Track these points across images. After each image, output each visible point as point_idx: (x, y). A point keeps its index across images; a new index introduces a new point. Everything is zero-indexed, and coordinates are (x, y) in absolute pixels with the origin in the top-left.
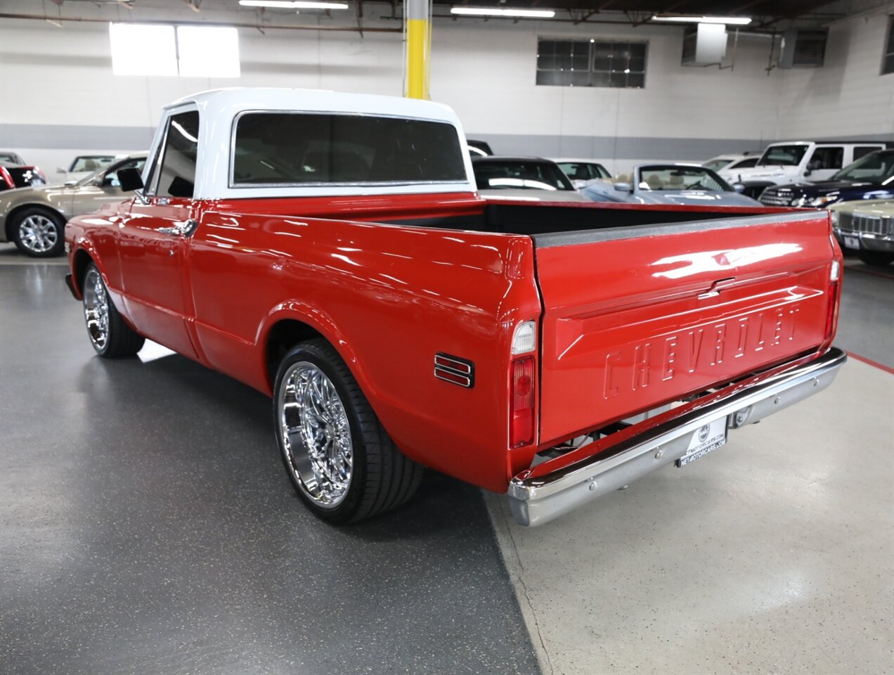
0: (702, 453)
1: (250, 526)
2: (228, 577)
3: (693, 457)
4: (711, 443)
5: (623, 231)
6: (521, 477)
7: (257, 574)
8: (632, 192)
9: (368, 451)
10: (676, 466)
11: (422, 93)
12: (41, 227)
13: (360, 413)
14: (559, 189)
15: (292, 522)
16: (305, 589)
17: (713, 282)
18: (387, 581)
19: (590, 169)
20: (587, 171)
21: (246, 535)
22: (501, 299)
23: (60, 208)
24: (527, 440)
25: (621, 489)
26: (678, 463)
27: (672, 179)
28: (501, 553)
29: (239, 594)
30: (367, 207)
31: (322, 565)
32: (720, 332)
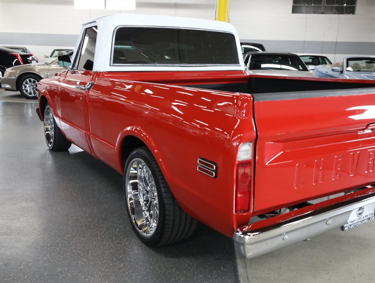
0: (359, 224)
1: (106, 243)
2: (90, 270)
3: (352, 226)
4: (365, 218)
5: (310, 94)
6: (241, 230)
7: (105, 270)
8: (342, 72)
9: (166, 209)
10: (341, 230)
11: (225, 18)
12: (33, 84)
13: (163, 187)
14: (300, 70)
15: (128, 243)
16: (128, 280)
17: (367, 124)
18: (172, 280)
19: (320, 59)
20: (317, 60)
21: (103, 248)
22: (233, 129)
23: (42, 75)
24: (246, 209)
25: (305, 240)
26: (342, 228)
27: (367, 66)
28: (238, 271)
29: (94, 280)
30: (183, 77)
31: (139, 268)
32: (371, 154)
